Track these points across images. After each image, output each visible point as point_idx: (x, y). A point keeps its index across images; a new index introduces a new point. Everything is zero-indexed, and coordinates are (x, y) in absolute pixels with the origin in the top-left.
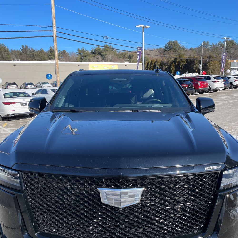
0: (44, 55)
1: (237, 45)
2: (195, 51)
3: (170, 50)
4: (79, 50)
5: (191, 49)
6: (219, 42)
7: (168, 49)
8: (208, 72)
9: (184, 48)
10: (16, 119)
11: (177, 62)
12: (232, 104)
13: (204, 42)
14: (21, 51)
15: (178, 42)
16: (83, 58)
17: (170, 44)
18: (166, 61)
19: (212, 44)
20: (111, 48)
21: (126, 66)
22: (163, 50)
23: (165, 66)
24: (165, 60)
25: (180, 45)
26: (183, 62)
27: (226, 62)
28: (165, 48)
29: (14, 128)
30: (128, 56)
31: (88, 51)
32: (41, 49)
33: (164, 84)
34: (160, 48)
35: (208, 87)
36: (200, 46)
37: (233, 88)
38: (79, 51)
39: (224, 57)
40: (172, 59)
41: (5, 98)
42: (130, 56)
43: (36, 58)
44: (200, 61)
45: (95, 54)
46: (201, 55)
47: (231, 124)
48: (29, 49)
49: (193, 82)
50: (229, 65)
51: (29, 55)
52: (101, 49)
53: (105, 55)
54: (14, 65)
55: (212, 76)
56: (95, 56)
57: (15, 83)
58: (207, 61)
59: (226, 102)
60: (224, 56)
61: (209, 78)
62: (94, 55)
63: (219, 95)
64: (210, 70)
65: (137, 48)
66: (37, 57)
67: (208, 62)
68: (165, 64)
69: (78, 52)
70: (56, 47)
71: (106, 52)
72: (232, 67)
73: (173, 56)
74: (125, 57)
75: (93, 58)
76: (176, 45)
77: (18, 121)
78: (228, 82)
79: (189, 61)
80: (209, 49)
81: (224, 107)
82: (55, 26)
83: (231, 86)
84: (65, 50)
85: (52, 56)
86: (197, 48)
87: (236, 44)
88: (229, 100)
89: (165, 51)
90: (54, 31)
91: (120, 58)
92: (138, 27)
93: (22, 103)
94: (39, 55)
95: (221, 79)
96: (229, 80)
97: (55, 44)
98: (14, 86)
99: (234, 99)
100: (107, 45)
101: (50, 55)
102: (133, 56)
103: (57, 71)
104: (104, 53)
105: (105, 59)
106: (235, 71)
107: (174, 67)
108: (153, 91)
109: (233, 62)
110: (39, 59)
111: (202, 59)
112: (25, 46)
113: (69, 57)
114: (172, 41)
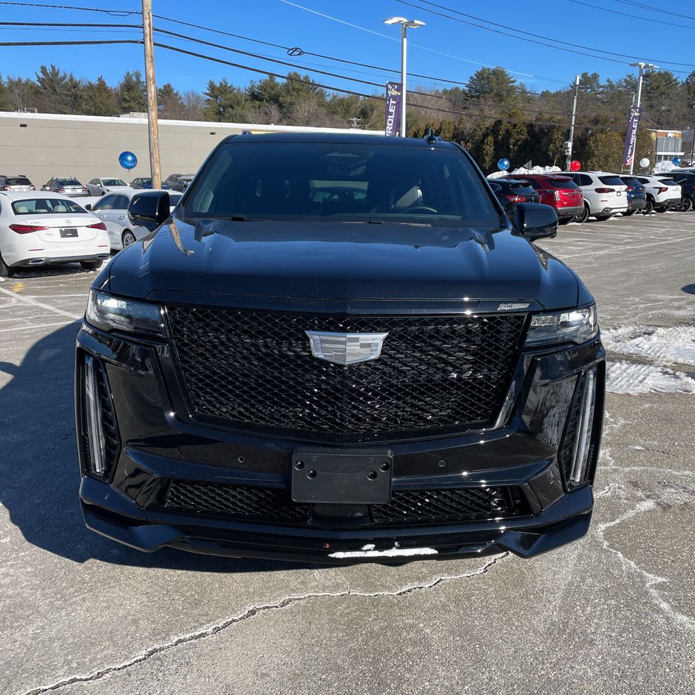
0: (108, 97)
1: (680, 87)
2: (555, 100)
3: (482, 97)
4: (212, 87)
5: (545, 95)
6: (629, 76)
7: (478, 93)
8: (589, 164)
9: (524, 92)
10: (46, 273)
11: (501, 133)
12: (641, 254)
13: (584, 75)
14: (38, 83)
15: (508, 71)
16: (224, 111)
17: (483, 78)
18: (471, 129)
19: (608, 81)
20: (310, 84)
22: (463, 96)
23: (466, 143)
24: (468, 126)
25: (514, 82)
26: (519, 133)
27: (643, 136)
28: (468, 89)
29: (46, 296)
30: (359, 109)
31: (239, 89)
32: (100, 79)
33: (447, 174)
34: (452, 90)
35: (583, 204)
36: (571, 87)
37: (654, 211)
38: (212, 89)
39: (635, 120)
40: (486, 123)
41: (16, 213)
42: (363, 109)
43: (84, 107)
44: (569, 131)
45: (261, 100)
46: (572, 112)
47: (627, 301)
48: (64, 78)
49: (541, 190)
50: (650, 145)
51: (62, 98)
52: (278, 85)
53: (291, 104)
54: (22, 126)
55: (595, 175)
56: (259, 107)
57: (27, 178)
58: (590, 132)
59: (628, 247)
60: (635, 117)
61: (588, 181)
62: (257, 103)
63: (613, 229)
64: (594, 160)
65: (387, 87)
66: (86, 105)
67: (592, 135)
68: (467, 138)
69: (208, 92)
70: (151, 76)
71: (293, 95)
72: (659, 153)
73: (491, 113)
74: (348, 112)
75: (255, 113)
76: (500, 82)
77: (53, 279)
78: (641, 194)
79: (537, 129)
80: (598, 96)
81: (619, 259)
82: (149, 13)
83: (648, 204)
84: (169, 85)
85: (132, 101)
86: (562, 92)
87: (678, 83)
88: (637, 244)
89: (467, 100)
90: (148, 26)
91: (335, 116)
92: (390, 22)
93: (63, 229)
94: (91, 97)
95: (619, 185)
96: (643, 187)
97: (149, 65)
98: (23, 186)
99: (649, 241)
100: (296, 74)
101: (124, 100)
102: (372, 110)
103: (152, 146)
104: (289, 99)
105: (289, 118)
106: (669, 164)
107: (492, 148)
108: (419, 191)
109: (663, 139)
110: (93, 109)
111: (573, 124)
112: (51, 69)
113: (182, 107)
114: (489, 70)
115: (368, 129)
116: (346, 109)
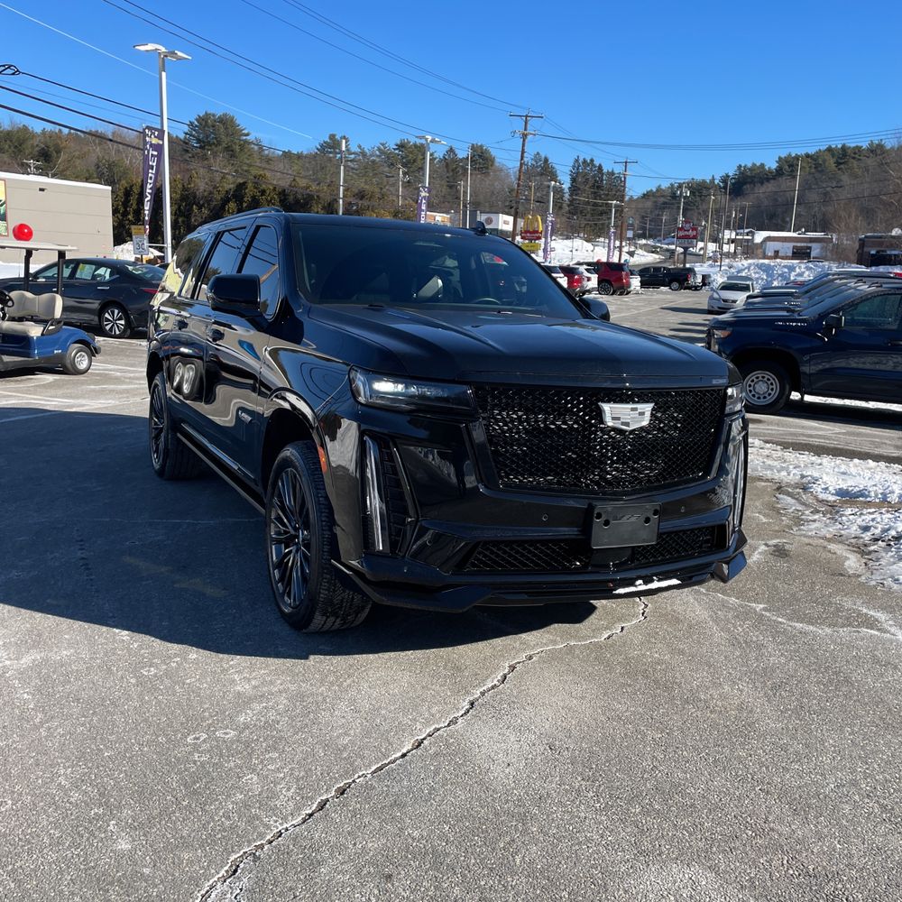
2: (301, 163)
3: (209, 150)
5: (288, 155)
6: (383, 144)
9: (261, 148)
11: (246, 199)
17: (206, 125)
18: (205, 191)
19: (360, 147)
21: (42, 190)
24: (201, 186)
25: (247, 135)
28: (187, 136)
30: (37, 149)
39: (424, 201)
40: (225, 185)
42: (43, 149)
58: (355, 208)
60: (424, 197)
65: (144, 132)
68: (201, 202)
74: (20, 151)
76: (230, 133)
79: (291, 198)
87: (435, 159)
92: (142, 48)
102: (58, 152)
108: (440, 281)
111: (341, 196)
114: (214, 115)
115: (52, 177)
116: (16, 147)
